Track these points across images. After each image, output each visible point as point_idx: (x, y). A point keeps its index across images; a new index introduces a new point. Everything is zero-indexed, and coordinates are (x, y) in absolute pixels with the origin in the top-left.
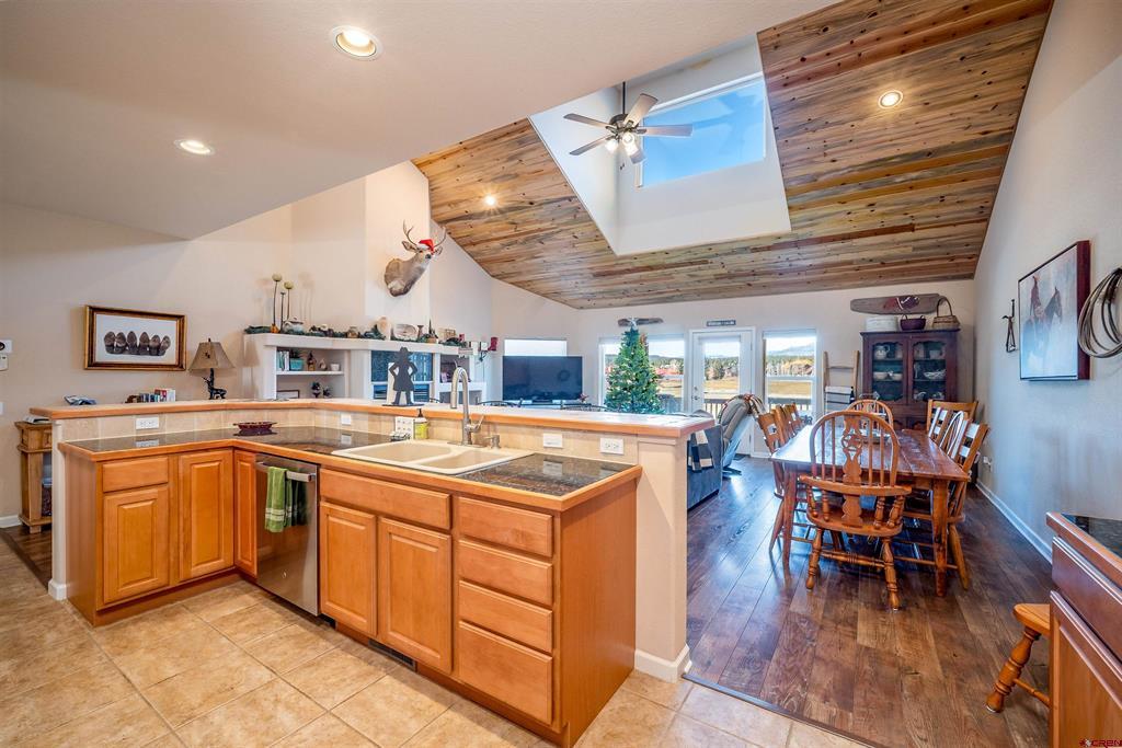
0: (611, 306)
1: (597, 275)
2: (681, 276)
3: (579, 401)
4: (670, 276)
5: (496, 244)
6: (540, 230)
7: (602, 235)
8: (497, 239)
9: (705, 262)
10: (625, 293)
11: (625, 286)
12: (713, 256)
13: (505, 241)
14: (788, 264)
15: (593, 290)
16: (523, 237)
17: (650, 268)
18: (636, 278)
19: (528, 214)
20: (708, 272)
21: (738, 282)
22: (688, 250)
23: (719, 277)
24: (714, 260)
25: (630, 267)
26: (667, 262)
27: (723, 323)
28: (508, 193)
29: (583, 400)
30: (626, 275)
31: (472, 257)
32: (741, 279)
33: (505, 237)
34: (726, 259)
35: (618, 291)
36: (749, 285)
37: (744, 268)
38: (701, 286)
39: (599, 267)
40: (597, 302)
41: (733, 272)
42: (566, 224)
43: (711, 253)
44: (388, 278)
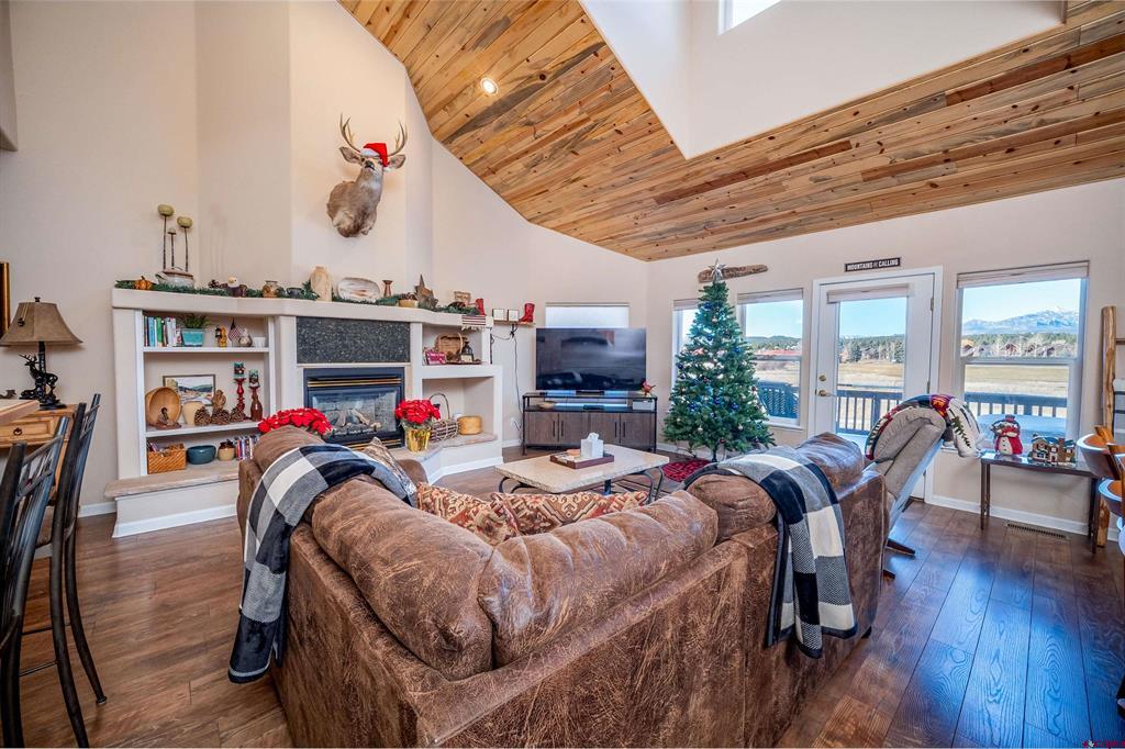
0: (689, 251)
1: (663, 200)
2: (798, 182)
3: (641, 393)
4: (778, 187)
5: (518, 166)
6: (568, 128)
7: (657, 120)
8: (517, 157)
9: (845, 146)
10: (708, 228)
11: (706, 215)
12: (860, 130)
13: (527, 159)
14: (1033, 118)
15: (662, 227)
16: (548, 146)
17: (744, 174)
18: (724, 198)
19: (542, 101)
20: (848, 168)
21: (911, 182)
22: (811, 124)
23: (871, 176)
24: (859, 138)
25: (710, 178)
26: (774, 157)
27: (876, 264)
28: (506, 63)
29: (647, 391)
30: (706, 194)
31: (498, 192)
32: (918, 174)
33: (526, 152)
34: (889, 132)
35: (695, 225)
36: (934, 185)
37: (925, 148)
38: (835, 200)
39: (663, 181)
40: (671, 247)
41: (900, 161)
42: (600, 108)
43: (859, 121)
44: (333, 209)
